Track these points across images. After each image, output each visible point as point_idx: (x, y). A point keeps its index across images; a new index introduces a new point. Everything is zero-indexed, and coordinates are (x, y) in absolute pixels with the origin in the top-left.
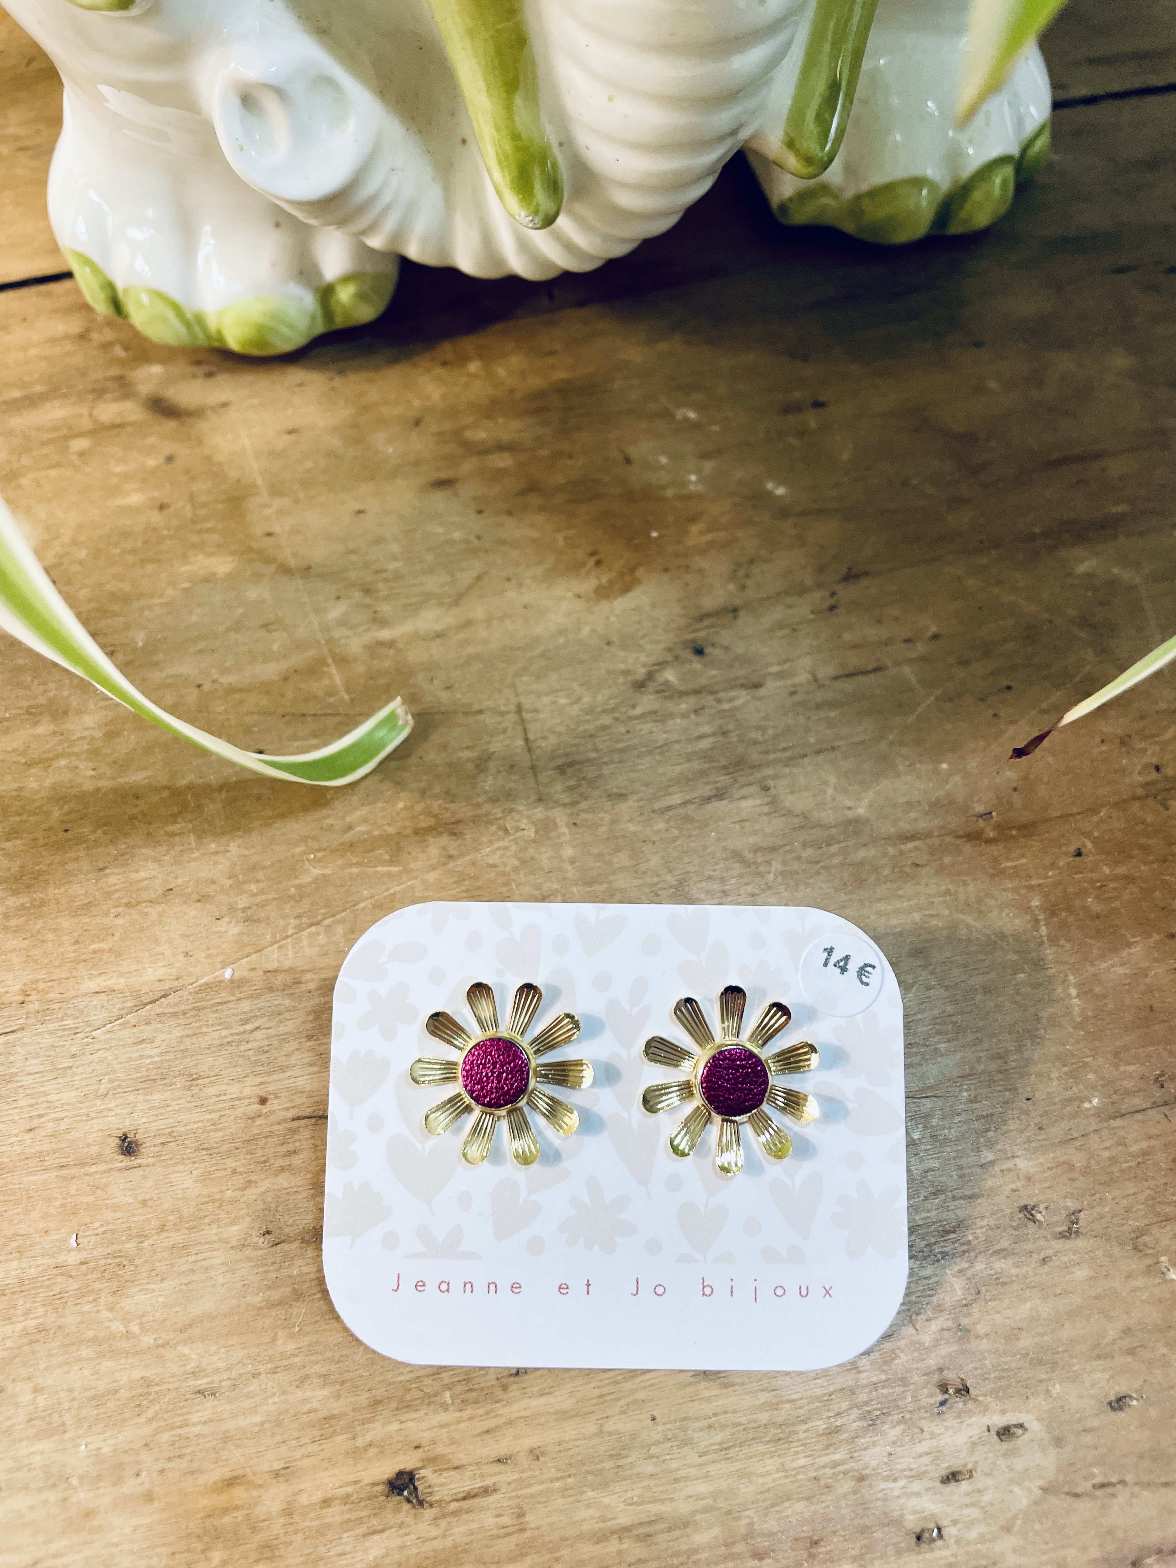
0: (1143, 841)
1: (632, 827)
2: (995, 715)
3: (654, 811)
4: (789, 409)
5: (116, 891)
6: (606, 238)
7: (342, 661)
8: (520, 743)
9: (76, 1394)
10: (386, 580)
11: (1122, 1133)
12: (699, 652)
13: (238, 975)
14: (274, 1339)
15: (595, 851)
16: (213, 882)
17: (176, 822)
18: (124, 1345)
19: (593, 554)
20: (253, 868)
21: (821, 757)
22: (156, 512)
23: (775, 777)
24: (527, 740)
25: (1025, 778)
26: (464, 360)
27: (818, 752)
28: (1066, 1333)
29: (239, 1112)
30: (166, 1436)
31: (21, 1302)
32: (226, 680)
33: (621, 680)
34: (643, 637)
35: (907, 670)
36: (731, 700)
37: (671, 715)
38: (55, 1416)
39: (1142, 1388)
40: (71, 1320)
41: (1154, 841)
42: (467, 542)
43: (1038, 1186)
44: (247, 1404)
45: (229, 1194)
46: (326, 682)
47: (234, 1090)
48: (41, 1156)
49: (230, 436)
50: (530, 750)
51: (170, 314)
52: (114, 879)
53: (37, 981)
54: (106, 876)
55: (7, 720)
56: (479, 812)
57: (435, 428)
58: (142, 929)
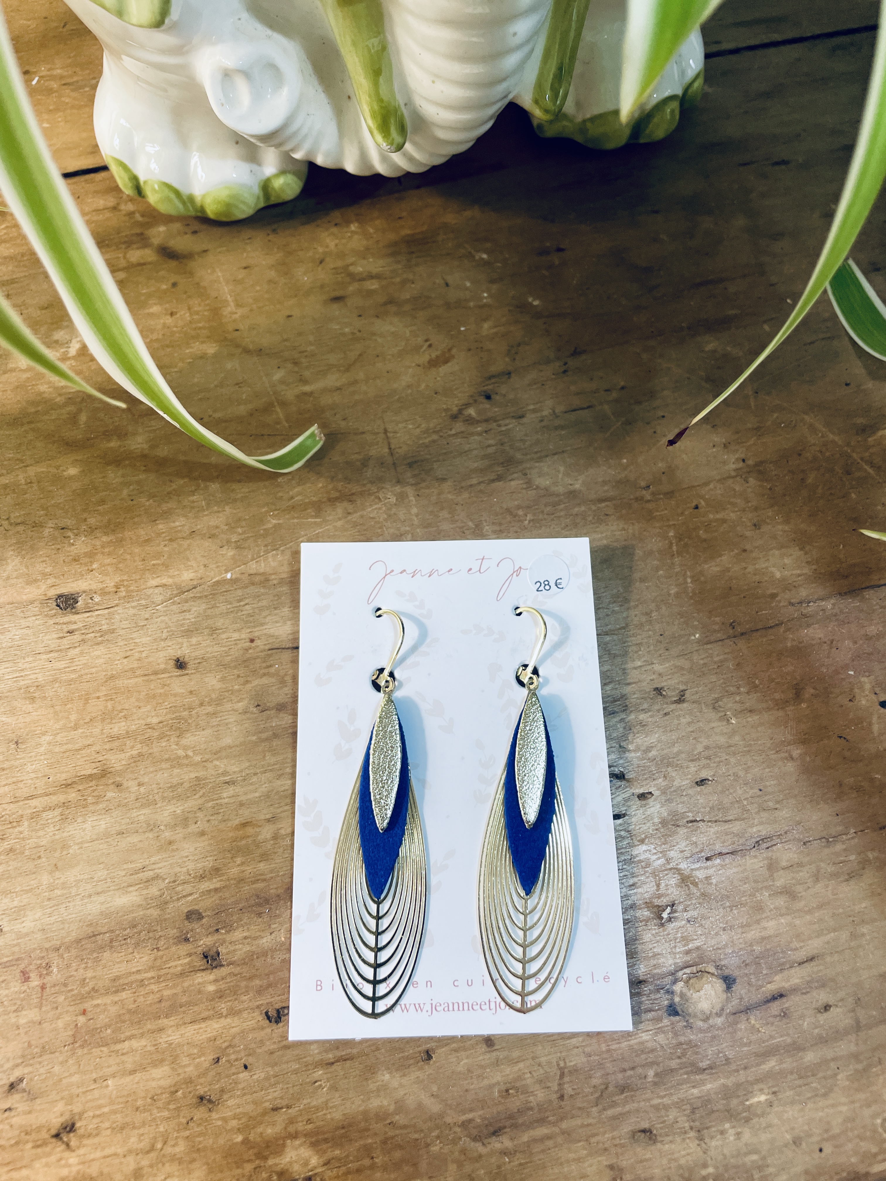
0: (732, 500)
1: (450, 496)
2: (655, 432)
3: (462, 488)
4: (543, 252)
5: (163, 533)
6: (432, 155)
7: (283, 404)
8: (387, 450)
9: (161, 786)
10: (306, 356)
11: (710, 652)
12: (488, 397)
13: (234, 577)
14: (264, 756)
15: (430, 509)
16: (217, 527)
17: (194, 495)
18: (186, 762)
19: (427, 341)
20: (240, 520)
21: (556, 457)
22: (169, 317)
23: (530, 468)
24: (390, 449)
25: (670, 467)
26: (348, 222)
27: (555, 454)
28: (675, 750)
29: (239, 646)
30: (210, 804)
31: (128, 742)
32: (218, 415)
33: (444, 414)
34: (457, 389)
35: (606, 407)
36: (506, 425)
37: (472, 434)
38: (151, 797)
39: (714, 775)
40: (155, 749)
41: (739, 501)
42: (353, 334)
43: (665, 678)
44: (251, 787)
45: (236, 687)
46: (274, 416)
47: (236, 636)
48: (132, 670)
49: (209, 271)
50: (392, 454)
51: (172, 196)
52: (161, 526)
53: (123, 581)
54: (157, 524)
55: (92, 439)
56: (364, 489)
57: (332, 266)
58: (180, 553)
